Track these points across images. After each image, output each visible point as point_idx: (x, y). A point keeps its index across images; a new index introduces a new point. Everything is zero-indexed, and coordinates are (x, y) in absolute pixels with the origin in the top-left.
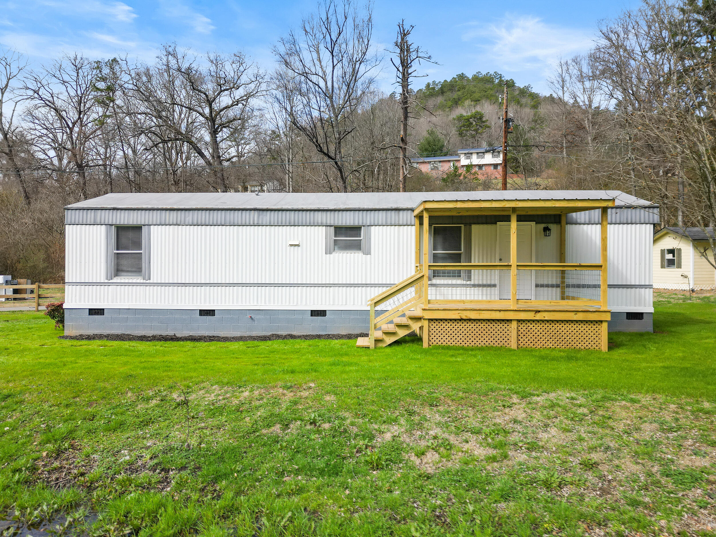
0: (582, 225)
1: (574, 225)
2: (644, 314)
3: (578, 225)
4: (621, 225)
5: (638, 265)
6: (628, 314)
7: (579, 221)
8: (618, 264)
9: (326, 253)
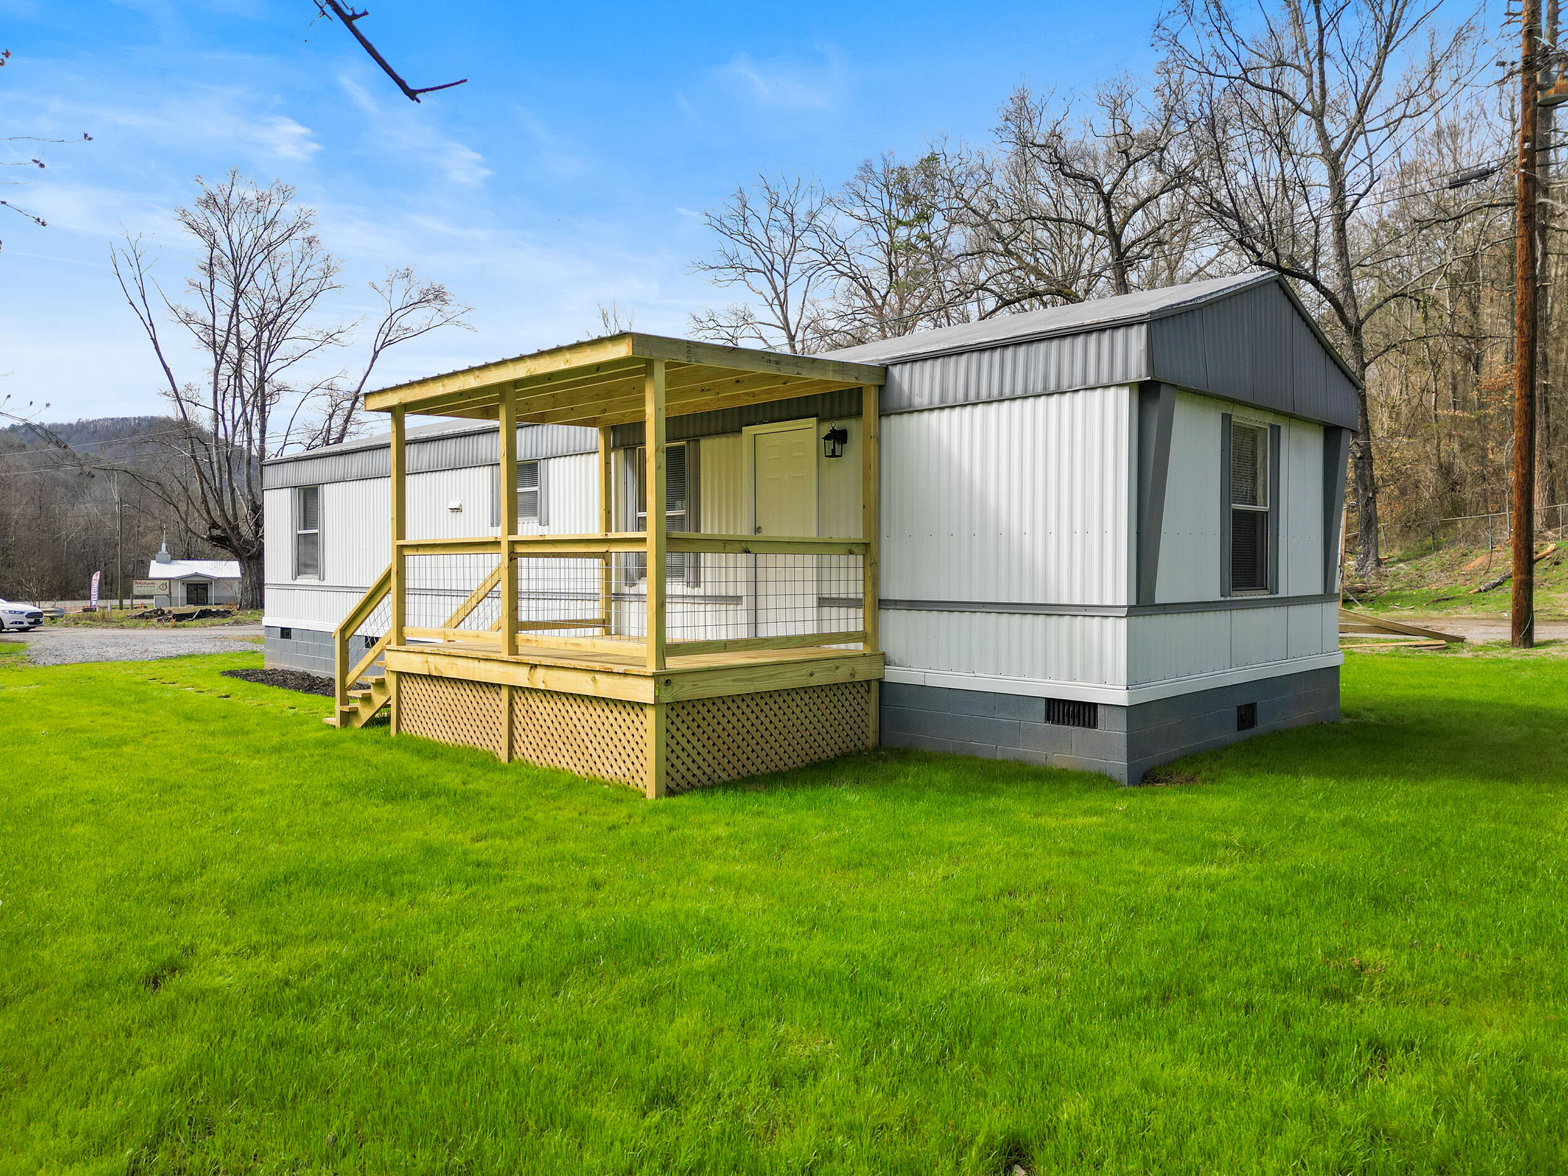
0: (926, 414)
1: (905, 416)
2: (1099, 708)
3: (916, 415)
4: (1031, 401)
5: (1078, 537)
6: (1051, 703)
7: (918, 402)
8: (1022, 534)
9: (492, 525)
